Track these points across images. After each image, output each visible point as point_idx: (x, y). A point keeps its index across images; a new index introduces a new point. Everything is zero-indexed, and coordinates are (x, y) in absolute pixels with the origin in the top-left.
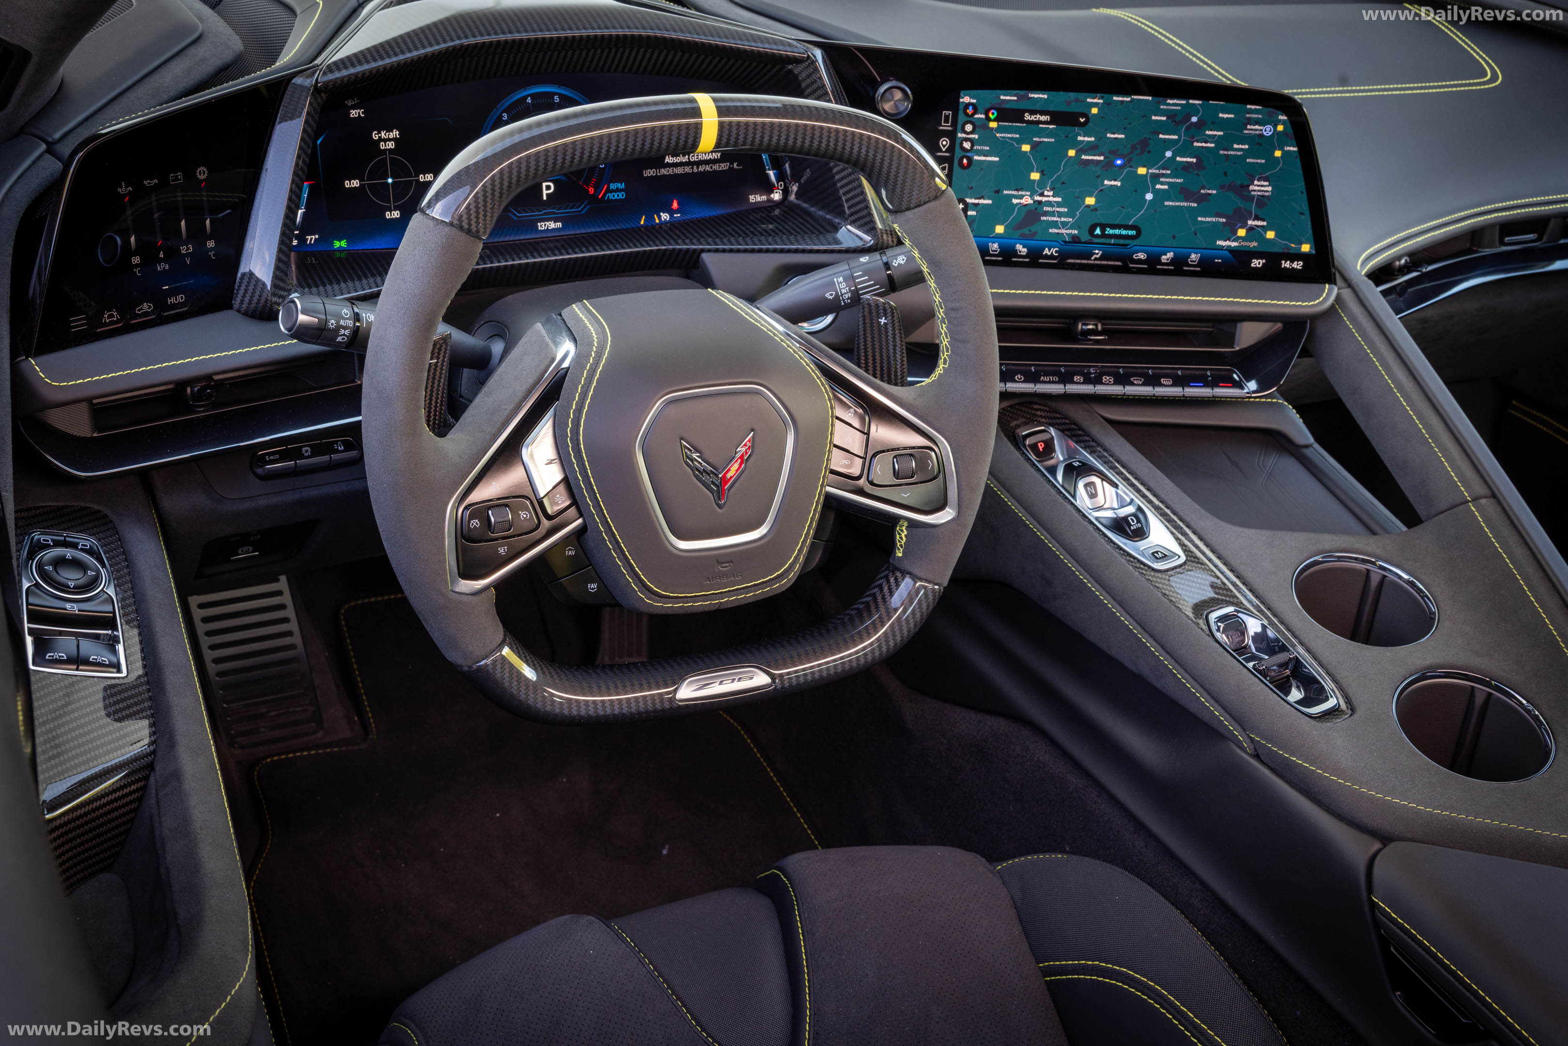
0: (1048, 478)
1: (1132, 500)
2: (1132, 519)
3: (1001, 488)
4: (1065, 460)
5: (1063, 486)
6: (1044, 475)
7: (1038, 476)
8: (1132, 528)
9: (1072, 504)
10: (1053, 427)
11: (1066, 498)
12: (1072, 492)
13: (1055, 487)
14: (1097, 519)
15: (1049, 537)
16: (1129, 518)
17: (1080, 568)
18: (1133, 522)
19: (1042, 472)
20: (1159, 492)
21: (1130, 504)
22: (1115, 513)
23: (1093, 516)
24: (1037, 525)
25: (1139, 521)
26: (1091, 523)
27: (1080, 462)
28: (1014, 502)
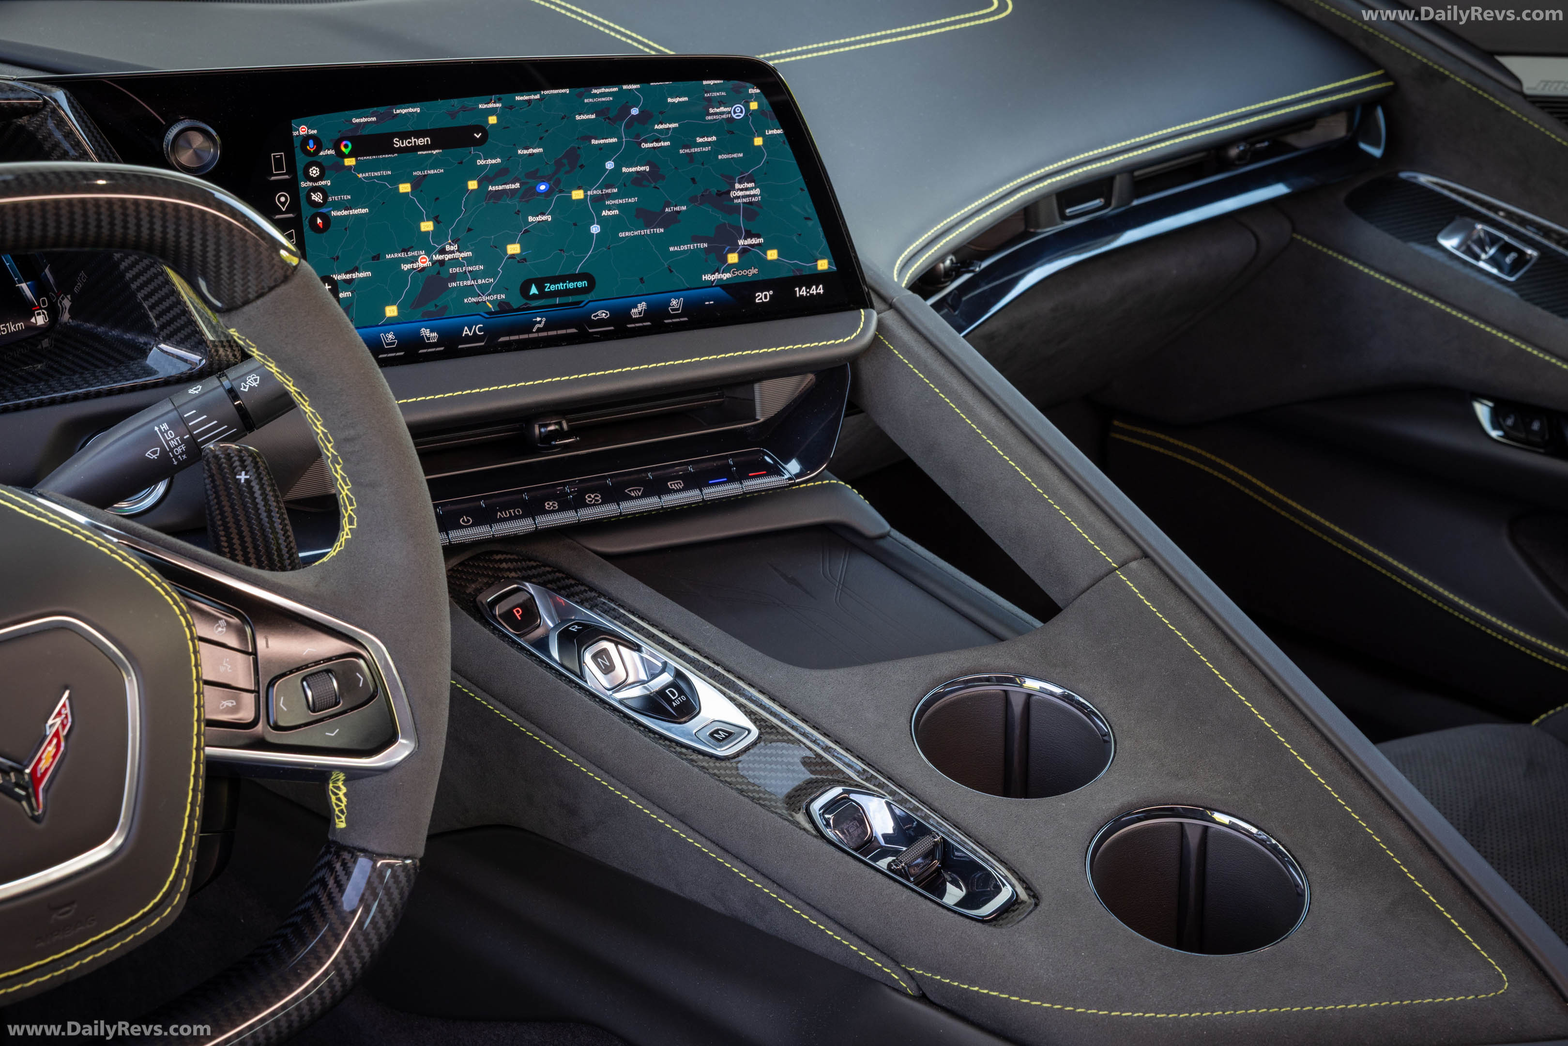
0: (538, 657)
1: (665, 664)
2: (671, 692)
3: (474, 688)
4: (556, 627)
5: (562, 666)
6: (532, 654)
7: (523, 657)
8: (674, 704)
9: (581, 688)
10: (530, 582)
11: (571, 681)
12: (578, 671)
13: (552, 668)
14: (621, 702)
15: (558, 744)
16: (667, 691)
17: (613, 781)
18: (674, 695)
19: (528, 651)
20: (701, 644)
21: (663, 671)
22: (646, 688)
23: (615, 700)
24: (538, 731)
25: (681, 692)
26: (615, 709)
27: (578, 624)
28: (497, 703)
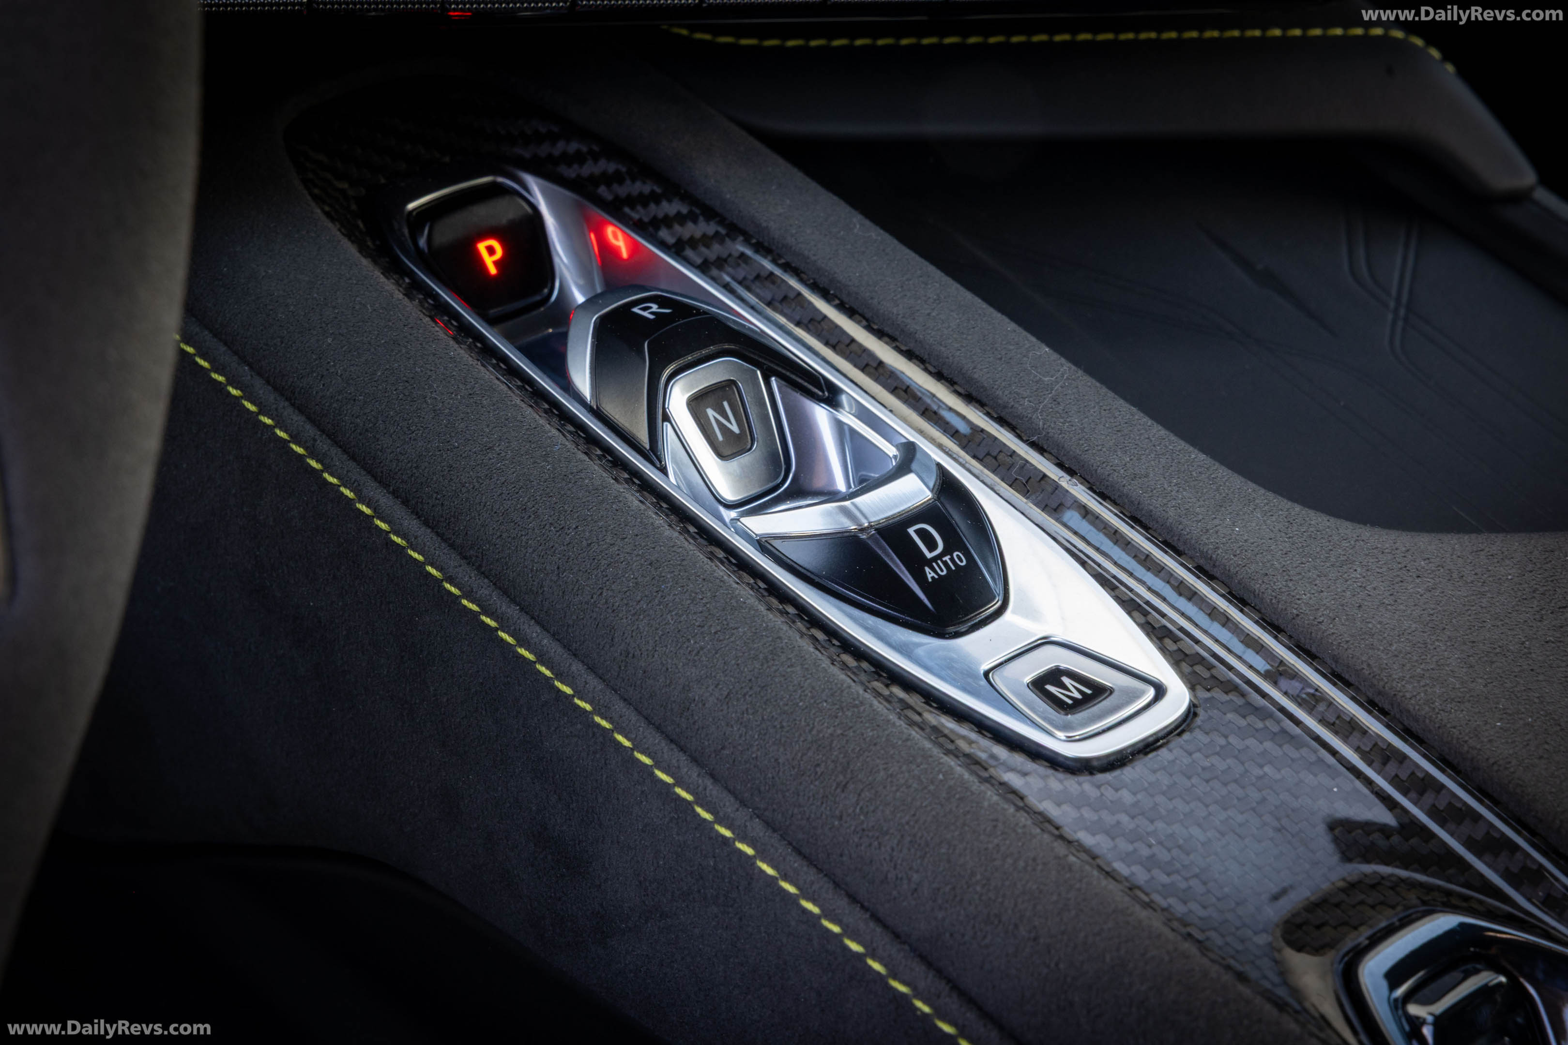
0: (530, 381)
1: (909, 451)
2: (921, 533)
3: (323, 444)
4: (591, 302)
5: (598, 414)
6: (513, 372)
7: (488, 375)
8: (930, 574)
9: (647, 487)
10: (538, 172)
11: (619, 463)
12: (643, 436)
13: (566, 417)
14: (764, 545)
15: (555, 649)
16: (911, 531)
17: (713, 790)
18: (931, 544)
19: (505, 359)
20: (1024, 406)
21: (903, 468)
22: (846, 512)
23: (746, 535)
24: (497, 600)
25: (953, 542)
26: (743, 565)
27: (662, 301)
28: (385, 500)
